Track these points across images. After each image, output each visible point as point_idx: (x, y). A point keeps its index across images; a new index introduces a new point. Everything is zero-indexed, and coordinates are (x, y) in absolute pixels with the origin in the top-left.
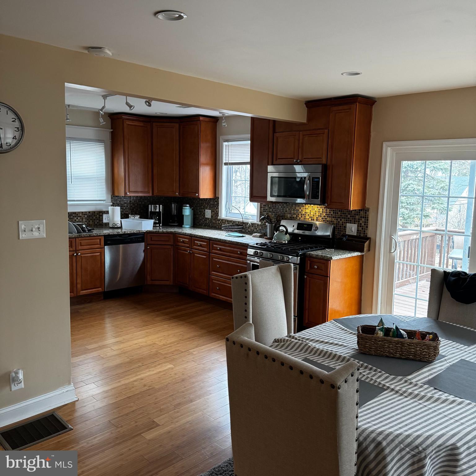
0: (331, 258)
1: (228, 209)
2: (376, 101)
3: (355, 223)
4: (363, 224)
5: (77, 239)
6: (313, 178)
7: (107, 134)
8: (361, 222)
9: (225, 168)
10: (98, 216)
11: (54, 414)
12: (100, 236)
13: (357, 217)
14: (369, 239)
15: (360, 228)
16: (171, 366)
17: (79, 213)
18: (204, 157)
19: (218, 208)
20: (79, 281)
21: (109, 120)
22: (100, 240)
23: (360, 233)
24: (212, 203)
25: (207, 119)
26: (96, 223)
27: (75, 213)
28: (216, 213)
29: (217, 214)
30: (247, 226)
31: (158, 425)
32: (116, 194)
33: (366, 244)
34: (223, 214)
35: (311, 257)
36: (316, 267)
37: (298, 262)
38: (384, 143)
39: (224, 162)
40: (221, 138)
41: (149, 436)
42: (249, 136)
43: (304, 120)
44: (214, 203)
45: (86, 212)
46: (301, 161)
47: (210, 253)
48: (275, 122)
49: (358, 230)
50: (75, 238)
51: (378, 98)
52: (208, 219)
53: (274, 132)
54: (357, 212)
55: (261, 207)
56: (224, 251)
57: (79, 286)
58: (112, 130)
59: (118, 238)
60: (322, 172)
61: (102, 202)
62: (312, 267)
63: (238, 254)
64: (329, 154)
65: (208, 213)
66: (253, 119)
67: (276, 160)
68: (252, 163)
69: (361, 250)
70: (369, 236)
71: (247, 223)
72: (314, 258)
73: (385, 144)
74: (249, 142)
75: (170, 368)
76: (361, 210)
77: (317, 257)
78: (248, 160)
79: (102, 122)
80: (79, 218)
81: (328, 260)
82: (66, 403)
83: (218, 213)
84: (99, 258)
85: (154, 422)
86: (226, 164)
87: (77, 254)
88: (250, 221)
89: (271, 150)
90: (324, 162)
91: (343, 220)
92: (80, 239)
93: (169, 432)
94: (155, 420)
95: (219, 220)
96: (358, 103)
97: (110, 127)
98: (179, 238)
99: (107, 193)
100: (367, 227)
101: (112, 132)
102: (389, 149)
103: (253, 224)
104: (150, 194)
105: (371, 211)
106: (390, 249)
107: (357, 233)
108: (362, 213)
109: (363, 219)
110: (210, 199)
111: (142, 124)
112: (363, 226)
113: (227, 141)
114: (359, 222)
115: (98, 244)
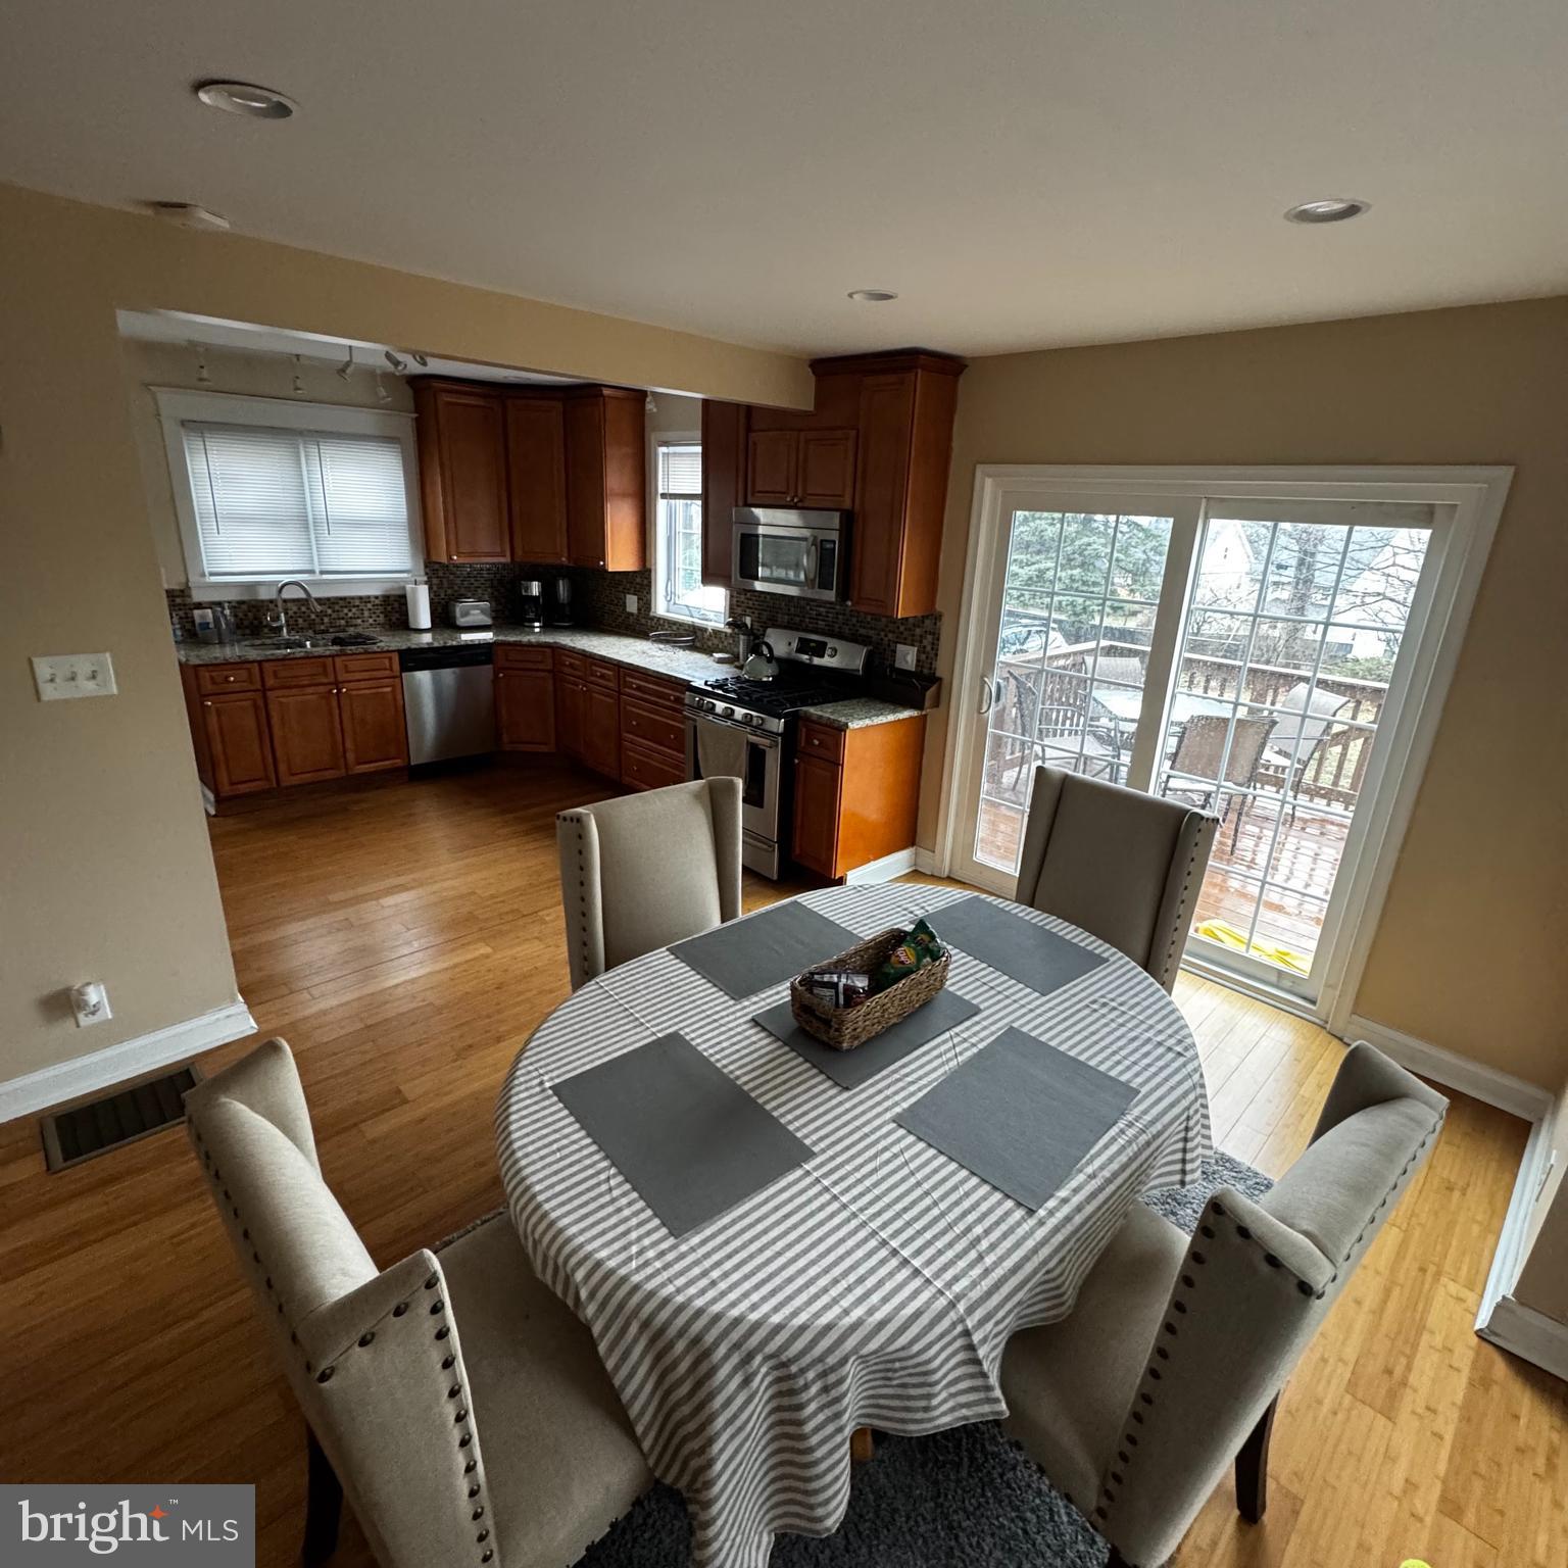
0: (846, 725)
1: (670, 596)
2: (966, 366)
3: (913, 645)
4: (929, 648)
5: (337, 660)
6: (822, 541)
7: (405, 423)
8: (925, 642)
9: (662, 506)
10: (396, 605)
11: (191, 1068)
12: (388, 651)
13: (918, 631)
14: (940, 679)
15: (923, 657)
16: (488, 950)
17: (353, 598)
18: (616, 478)
19: (649, 592)
20: (349, 744)
21: (409, 392)
22: (390, 659)
23: (922, 667)
24: (638, 580)
25: (619, 394)
26: (394, 619)
27: (343, 599)
28: (646, 603)
29: (649, 607)
30: (706, 635)
31: (405, 1101)
32: (434, 559)
33: (930, 693)
34: (661, 608)
35: (808, 718)
36: (816, 742)
37: (781, 729)
38: (978, 466)
39: (660, 491)
40: (652, 437)
41: (377, 1129)
42: (698, 434)
43: (807, 404)
44: (641, 580)
45: (369, 597)
46: (801, 501)
47: (620, 693)
48: (749, 409)
49: (918, 661)
50: (333, 656)
51: (974, 359)
52: (632, 614)
53: (749, 429)
54: (919, 621)
55: (732, 596)
56: (645, 693)
57: (351, 756)
58: (415, 415)
59: (431, 655)
60: (840, 530)
61: (405, 575)
62: (809, 742)
63: (669, 700)
64: (858, 486)
65: (632, 604)
66: (705, 402)
67: (753, 494)
68: (705, 497)
69: (919, 706)
70: (938, 674)
71: (706, 630)
72: (813, 722)
73: (980, 469)
74: (699, 449)
75: (482, 955)
76: (927, 617)
77: (819, 721)
78: (698, 490)
79: (384, 398)
80: (354, 610)
81: (843, 728)
82: (227, 1041)
83: (650, 605)
84: (390, 697)
85: (399, 1092)
86: (664, 496)
87: (339, 691)
88: (711, 625)
89: (741, 473)
90: (847, 505)
91: (890, 635)
92: (344, 658)
93: (422, 1120)
94: (402, 1088)
95: (652, 618)
96: (919, 371)
97: (413, 409)
98: (564, 658)
99: (414, 556)
100: (936, 655)
101: (416, 419)
102: (989, 482)
103: (716, 632)
104: (507, 560)
105: (945, 619)
106: (980, 707)
107: (917, 666)
108: (927, 622)
109: (930, 638)
110: (634, 572)
111: (481, 402)
112: (929, 655)
113: (666, 444)
114: (921, 642)
115: (385, 669)
